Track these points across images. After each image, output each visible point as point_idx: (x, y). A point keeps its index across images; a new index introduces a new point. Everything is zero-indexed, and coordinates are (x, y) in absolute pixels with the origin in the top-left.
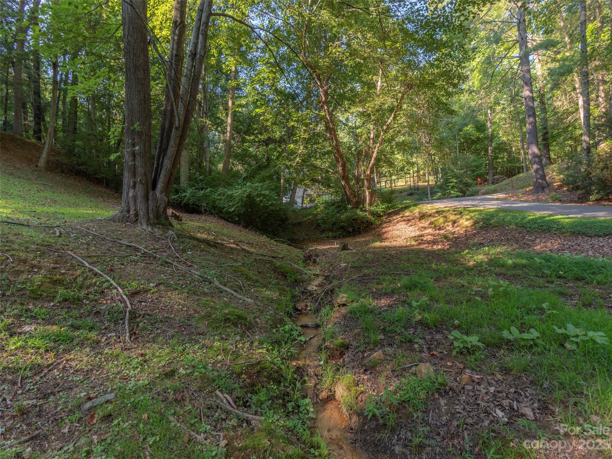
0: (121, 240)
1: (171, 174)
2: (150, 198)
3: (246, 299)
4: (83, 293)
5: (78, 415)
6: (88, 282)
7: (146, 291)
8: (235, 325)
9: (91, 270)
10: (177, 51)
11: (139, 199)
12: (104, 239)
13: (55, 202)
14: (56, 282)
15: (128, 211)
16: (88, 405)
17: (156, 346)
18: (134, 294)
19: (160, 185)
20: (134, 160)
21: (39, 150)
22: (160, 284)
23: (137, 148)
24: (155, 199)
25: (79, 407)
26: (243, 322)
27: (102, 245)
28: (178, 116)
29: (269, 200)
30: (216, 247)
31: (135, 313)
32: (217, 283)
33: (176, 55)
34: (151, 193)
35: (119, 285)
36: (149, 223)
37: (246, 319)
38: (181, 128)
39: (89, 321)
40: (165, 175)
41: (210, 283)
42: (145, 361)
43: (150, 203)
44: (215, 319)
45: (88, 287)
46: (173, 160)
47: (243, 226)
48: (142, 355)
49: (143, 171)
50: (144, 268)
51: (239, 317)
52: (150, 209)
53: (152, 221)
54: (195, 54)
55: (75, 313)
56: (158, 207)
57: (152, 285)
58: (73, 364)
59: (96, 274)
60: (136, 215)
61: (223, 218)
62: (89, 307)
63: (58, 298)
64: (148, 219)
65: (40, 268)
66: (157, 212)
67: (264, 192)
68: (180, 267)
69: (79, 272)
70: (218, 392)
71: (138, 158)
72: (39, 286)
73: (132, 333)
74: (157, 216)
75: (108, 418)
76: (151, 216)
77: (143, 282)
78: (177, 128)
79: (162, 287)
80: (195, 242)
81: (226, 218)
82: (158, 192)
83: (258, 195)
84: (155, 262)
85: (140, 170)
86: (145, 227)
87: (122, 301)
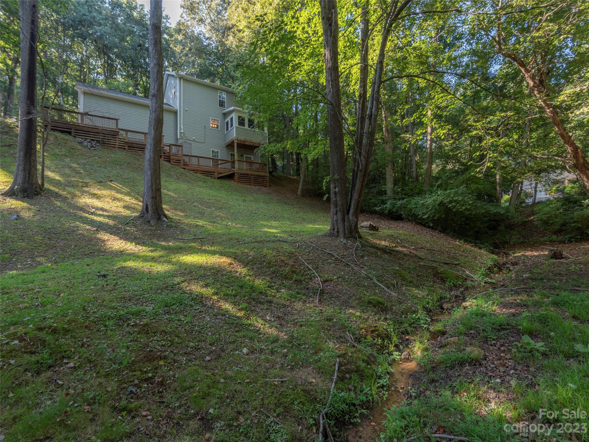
0: (326, 249)
1: (359, 202)
2: (346, 220)
3: (392, 293)
4: (303, 278)
5: (293, 323)
6: (305, 273)
7: (331, 280)
8: (375, 306)
9: (308, 267)
10: (362, 114)
11: (339, 221)
12: (317, 249)
13: (304, 219)
14: (294, 272)
15: (334, 230)
16: (296, 321)
17: (328, 308)
18: (326, 281)
19: (352, 211)
20: (336, 197)
21: (298, 182)
22: (340, 277)
23: (337, 190)
24: (349, 220)
25: (294, 320)
26: (381, 306)
27: (316, 253)
28: (361, 162)
29: (463, 205)
30: (391, 253)
31: (323, 291)
32: (375, 280)
33: (361, 117)
34: (346, 217)
35: (319, 276)
36: (345, 237)
37: (383, 304)
38: (363, 170)
39: (304, 291)
40: (354, 204)
41: (371, 279)
42: (321, 313)
43: (346, 223)
44: (363, 301)
45: (305, 276)
46: (359, 192)
47: (440, 231)
48: (321, 310)
49: (341, 203)
50: (334, 267)
51: (379, 303)
52: (346, 228)
53: (347, 236)
54: (371, 115)
55: (299, 287)
56: (351, 226)
57: (335, 277)
58: (295, 307)
59: (309, 269)
60: (338, 232)
61: (420, 224)
62: (304, 285)
63: (294, 279)
64: (345, 235)
65: (288, 265)
66: (351, 229)
67: (457, 198)
68: (355, 268)
69: (302, 268)
70: (347, 333)
71: (338, 195)
72: (287, 273)
73: (320, 300)
74: (351, 232)
75: (301, 326)
76: (346, 232)
77: (330, 275)
78: (361, 171)
79: (340, 279)
80: (373, 250)
81: (423, 224)
82: (350, 216)
83: (450, 202)
84: (341, 264)
85: (339, 203)
86: (342, 240)
87: (319, 284)
